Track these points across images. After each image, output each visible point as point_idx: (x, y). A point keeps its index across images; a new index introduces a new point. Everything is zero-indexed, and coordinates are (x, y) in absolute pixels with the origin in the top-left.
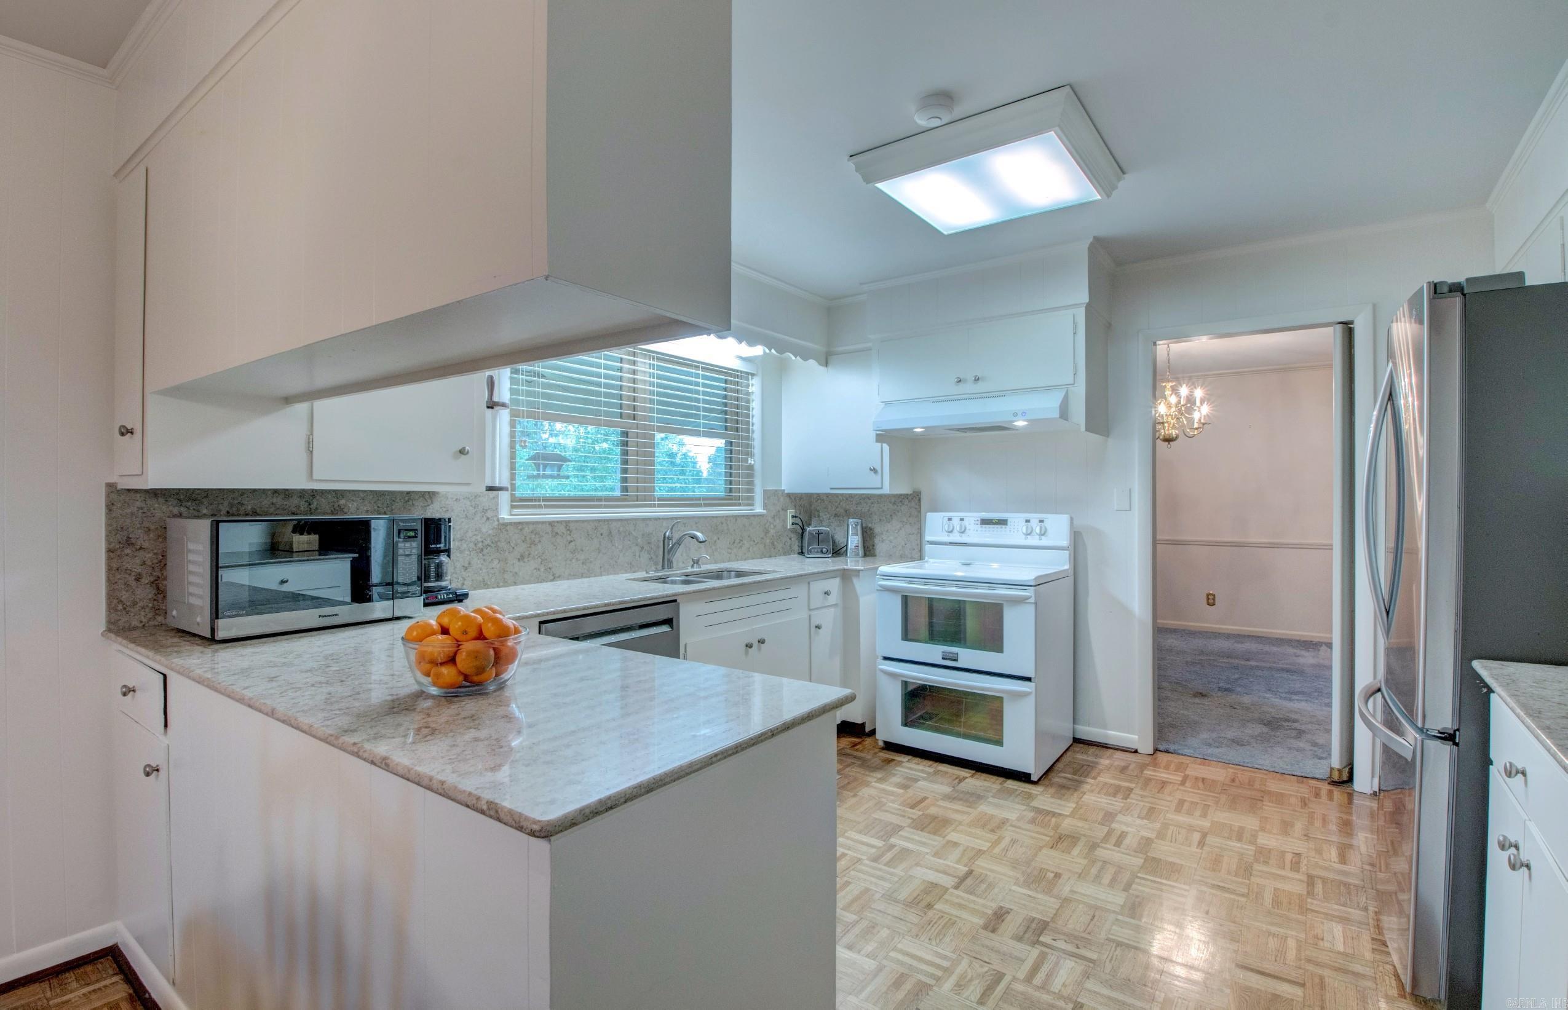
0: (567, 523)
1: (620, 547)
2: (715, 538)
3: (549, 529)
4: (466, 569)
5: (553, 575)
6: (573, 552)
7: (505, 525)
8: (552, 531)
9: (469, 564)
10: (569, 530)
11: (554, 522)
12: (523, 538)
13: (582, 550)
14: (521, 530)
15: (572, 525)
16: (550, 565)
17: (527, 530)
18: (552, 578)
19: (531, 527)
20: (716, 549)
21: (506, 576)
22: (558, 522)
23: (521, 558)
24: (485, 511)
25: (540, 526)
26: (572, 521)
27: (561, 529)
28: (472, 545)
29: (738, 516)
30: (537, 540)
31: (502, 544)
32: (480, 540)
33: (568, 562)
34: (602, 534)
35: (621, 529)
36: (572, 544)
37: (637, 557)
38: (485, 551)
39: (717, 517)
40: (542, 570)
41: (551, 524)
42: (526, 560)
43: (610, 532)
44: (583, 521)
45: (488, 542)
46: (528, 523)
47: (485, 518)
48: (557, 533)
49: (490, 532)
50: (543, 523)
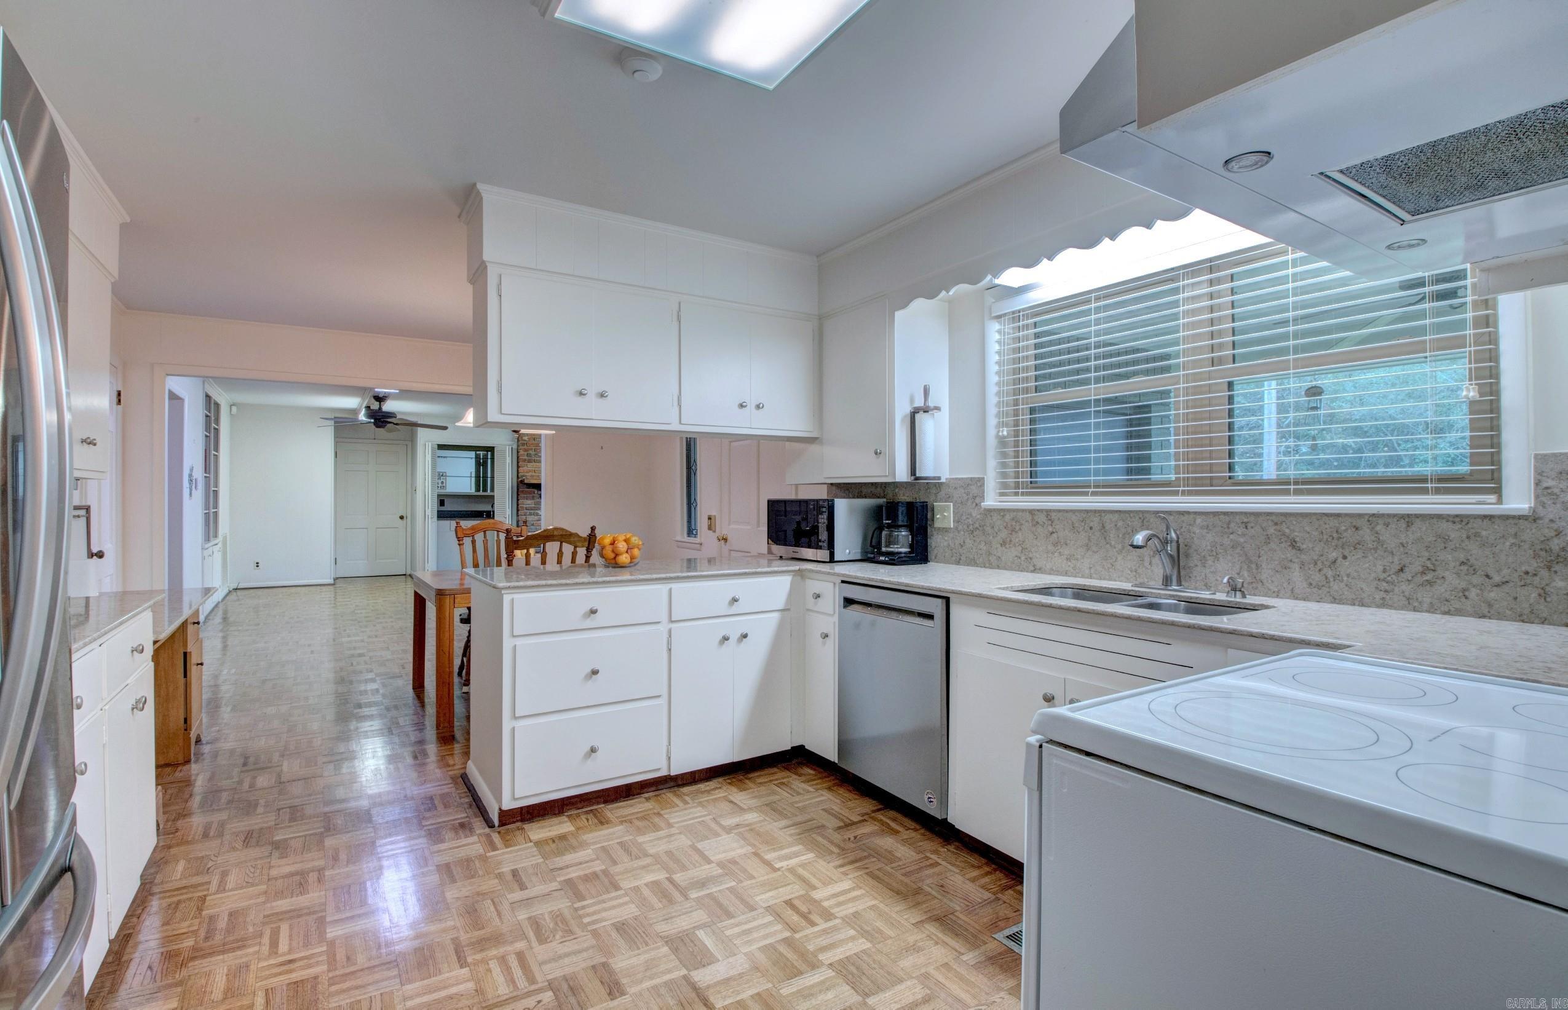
0: (1048, 512)
1: (1120, 546)
2: (1334, 555)
3: (1028, 517)
4: (962, 546)
5: (1034, 566)
6: (1055, 544)
7: (990, 511)
8: (1033, 520)
9: (964, 542)
10: (1050, 520)
11: (1034, 510)
12: (1005, 524)
13: (1066, 544)
14: (1003, 516)
15: (1053, 514)
16: (1031, 555)
17: (1008, 517)
18: (1033, 569)
19: (1013, 515)
20: (1336, 577)
21: (990, 558)
22: (1038, 510)
23: (1003, 544)
24: (974, 497)
25: (1020, 514)
26: (1054, 511)
27: (1042, 518)
28: (965, 527)
29: (1417, 516)
30: (1017, 528)
31: (988, 529)
32: (971, 523)
33: (1050, 555)
34: (1091, 528)
35: (1120, 524)
36: (1055, 535)
37: (1147, 564)
38: (975, 533)
39: (1338, 515)
40: (1023, 558)
41: (1032, 512)
42: (1007, 546)
43: (1104, 527)
44: (1067, 511)
45: (977, 525)
46: (1009, 510)
47: (974, 504)
48: (1038, 523)
49: (978, 517)
50: (1023, 511)
